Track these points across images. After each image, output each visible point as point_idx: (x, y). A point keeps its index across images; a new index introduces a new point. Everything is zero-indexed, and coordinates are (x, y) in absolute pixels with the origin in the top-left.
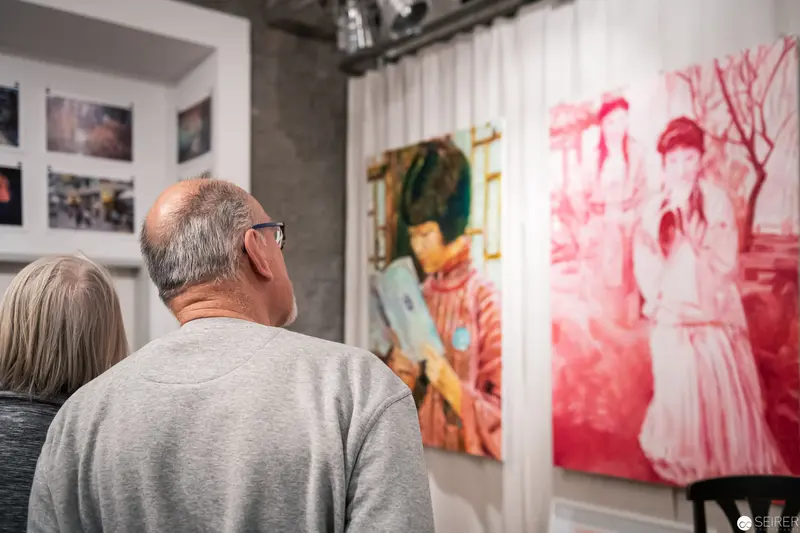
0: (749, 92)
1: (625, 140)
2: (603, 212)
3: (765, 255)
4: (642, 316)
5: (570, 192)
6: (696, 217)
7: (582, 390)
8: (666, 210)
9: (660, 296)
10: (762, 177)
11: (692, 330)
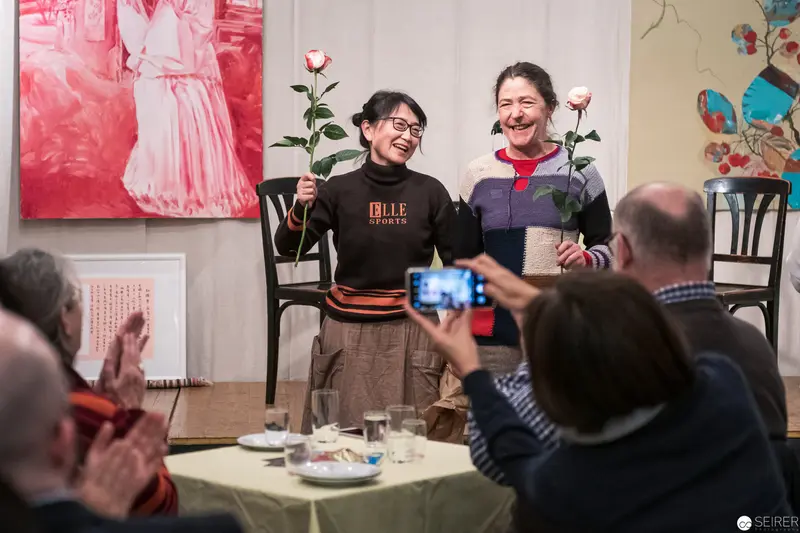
3: (237, 22)
4: (125, 68)
7: (59, 140)
9: (144, 51)
11: (174, 81)
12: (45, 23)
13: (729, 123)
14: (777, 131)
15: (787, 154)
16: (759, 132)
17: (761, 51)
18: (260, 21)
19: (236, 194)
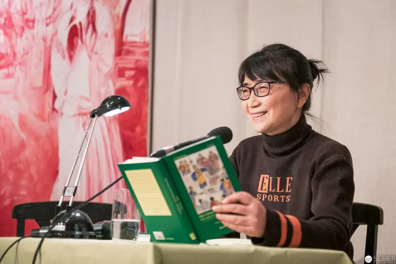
2: (33, 27)
3: (130, 57)
4: (54, 109)
6: (90, 29)
8: (72, 24)
9: (66, 93)
11: (83, 119)
12: (8, 76)
18: (147, 54)
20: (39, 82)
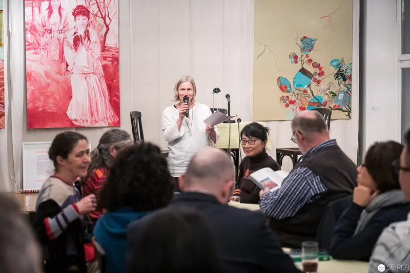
0: (104, 3)
1: (60, 8)
2: (51, 33)
3: (109, 53)
4: (67, 70)
5: (35, 23)
6: (87, 39)
7: (42, 98)
8: (76, 35)
9: (74, 64)
10: (108, 29)
11: (86, 75)
12: (36, 53)
13: (289, 88)
14: (305, 91)
15: (309, 100)
16: (299, 92)
17: (300, 62)
18: (118, 52)
19: (110, 117)
20: (57, 58)
